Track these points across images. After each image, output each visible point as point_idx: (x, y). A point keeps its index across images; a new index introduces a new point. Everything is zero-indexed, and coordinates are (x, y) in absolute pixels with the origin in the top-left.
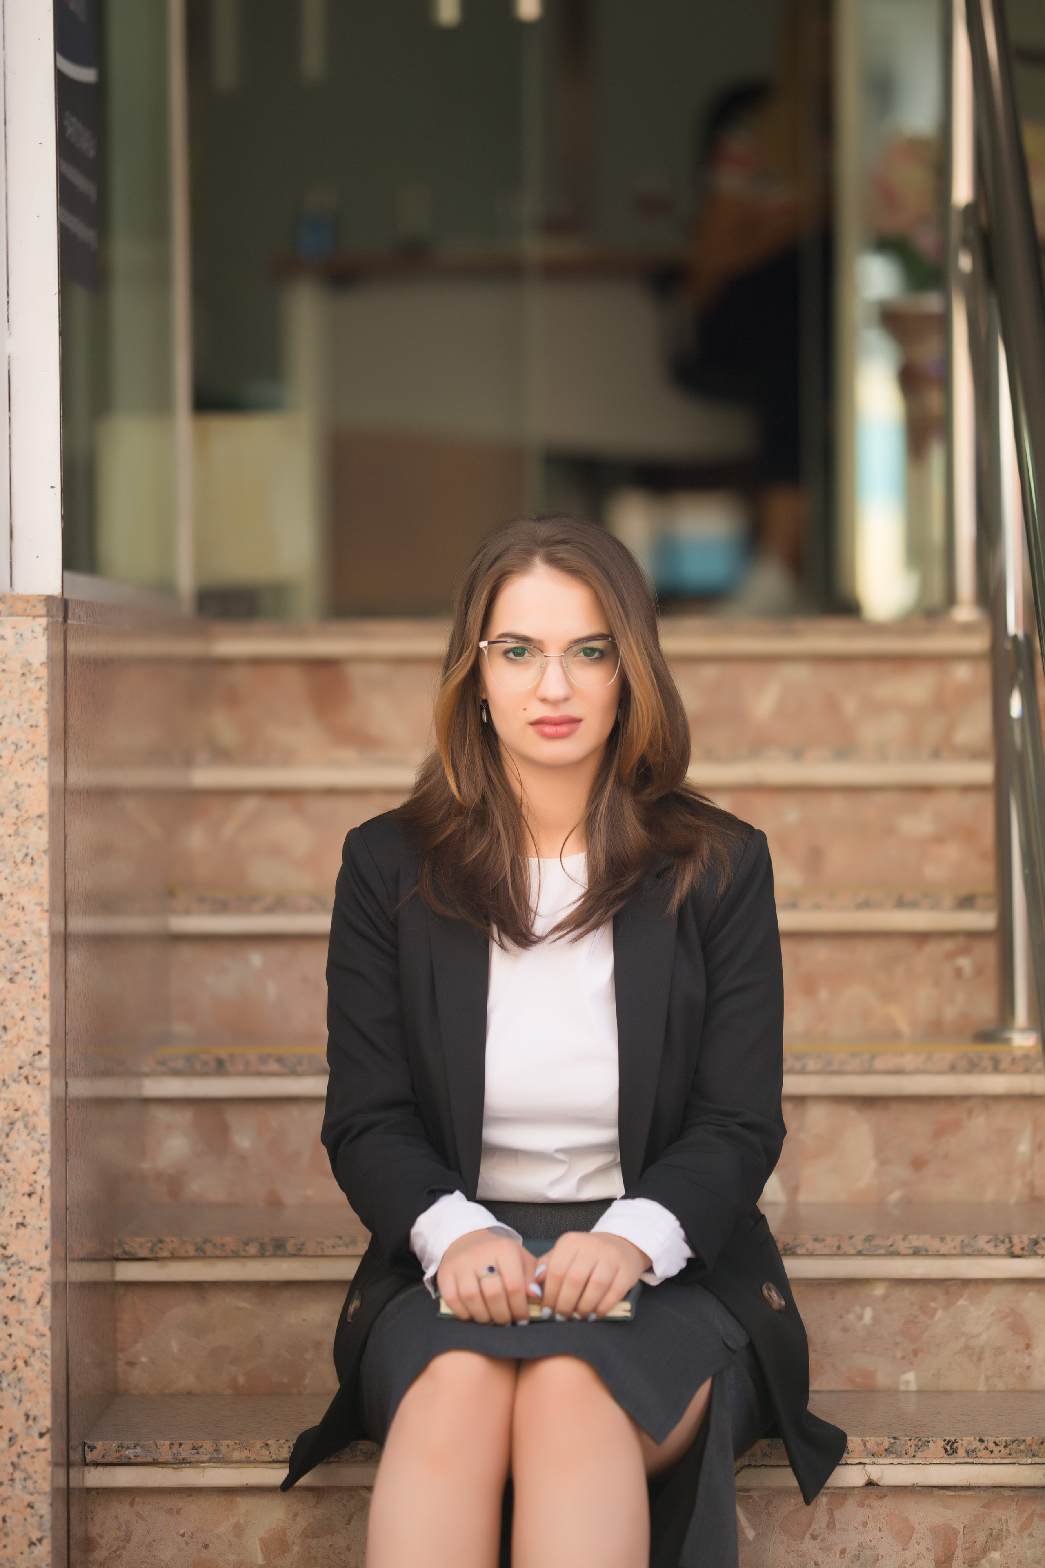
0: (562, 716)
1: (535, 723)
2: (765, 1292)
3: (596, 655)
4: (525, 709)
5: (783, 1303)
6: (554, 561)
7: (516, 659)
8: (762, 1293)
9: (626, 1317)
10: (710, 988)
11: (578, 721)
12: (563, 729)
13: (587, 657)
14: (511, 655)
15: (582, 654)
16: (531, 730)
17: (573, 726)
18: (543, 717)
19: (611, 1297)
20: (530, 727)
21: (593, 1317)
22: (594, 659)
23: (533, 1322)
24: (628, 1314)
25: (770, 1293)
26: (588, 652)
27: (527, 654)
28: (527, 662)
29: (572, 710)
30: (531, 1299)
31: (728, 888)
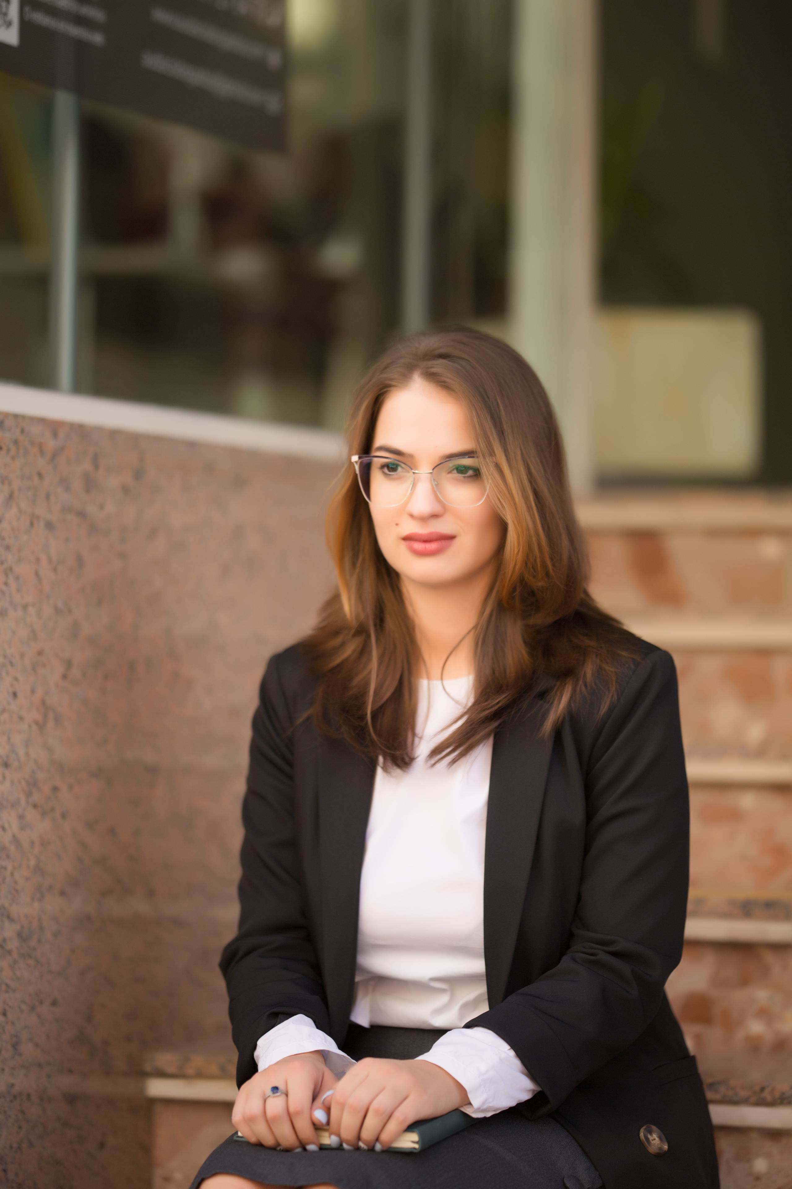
0: (431, 533)
1: (407, 539)
2: (642, 1135)
3: (470, 472)
4: (397, 525)
5: (666, 1147)
6: (431, 376)
7: (389, 475)
8: (639, 1135)
9: (415, 1148)
10: (590, 813)
11: (451, 538)
12: (433, 546)
13: (460, 475)
14: (386, 470)
15: (455, 471)
16: (403, 546)
17: (444, 543)
18: (413, 534)
19: (392, 1127)
20: (403, 542)
21: (378, 1147)
22: (468, 477)
23: (323, 1148)
24: (417, 1146)
25: (649, 1136)
26: (461, 470)
27: (400, 469)
28: (400, 478)
29: (442, 527)
30: (317, 1127)
31: (611, 709)
